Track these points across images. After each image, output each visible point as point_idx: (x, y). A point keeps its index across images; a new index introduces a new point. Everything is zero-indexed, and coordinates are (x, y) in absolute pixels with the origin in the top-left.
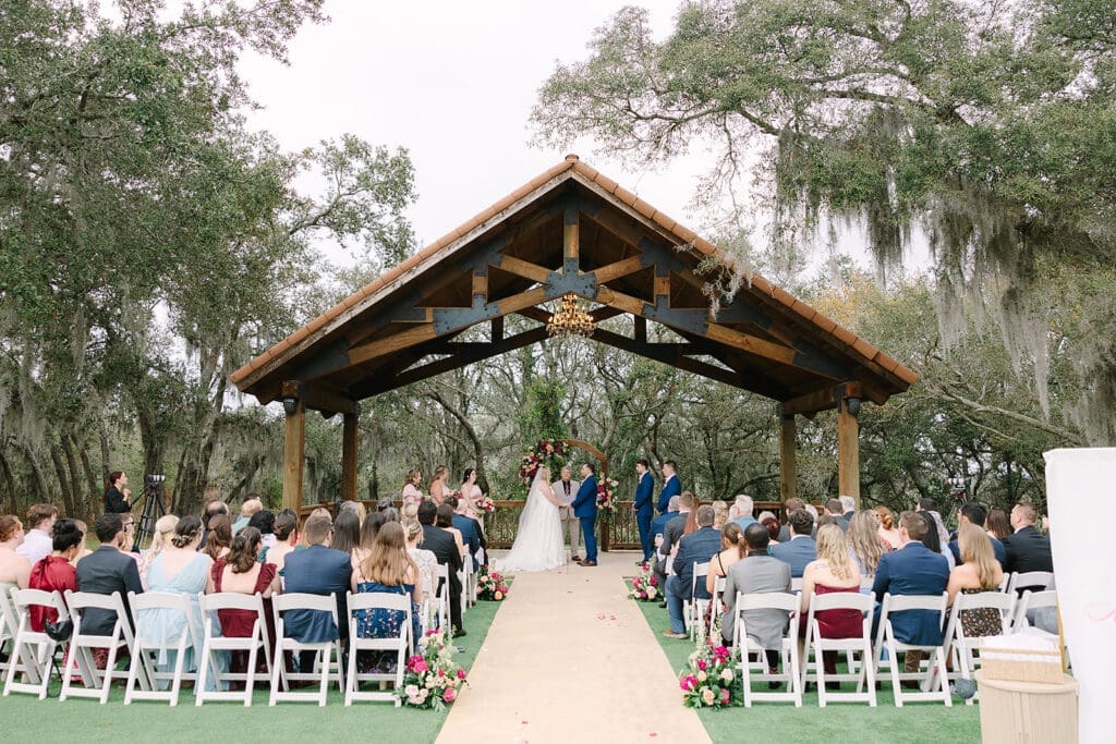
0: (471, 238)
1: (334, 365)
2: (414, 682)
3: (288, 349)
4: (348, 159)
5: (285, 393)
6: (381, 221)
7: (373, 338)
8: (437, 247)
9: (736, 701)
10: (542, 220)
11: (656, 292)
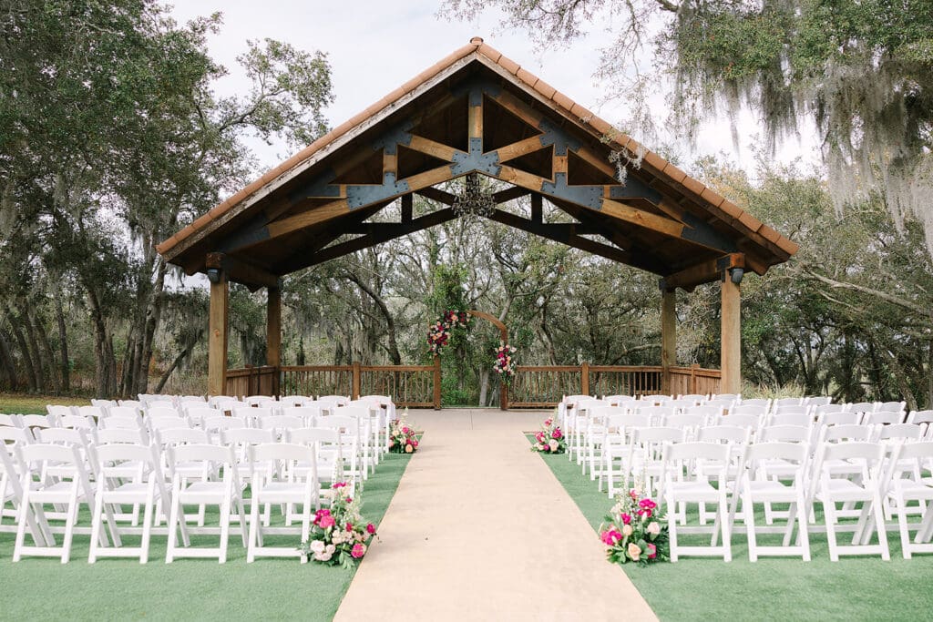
0: (381, 117)
1: (255, 238)
2: (319, 537)
3: (210, 223)
4: (271, 62)
5: (209, 264)
6: (301, 120)
7: (290, 213)
8: (350, 125)
9: (662, 556)
10: (448, 102)
11: (554, 170)
